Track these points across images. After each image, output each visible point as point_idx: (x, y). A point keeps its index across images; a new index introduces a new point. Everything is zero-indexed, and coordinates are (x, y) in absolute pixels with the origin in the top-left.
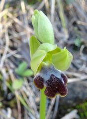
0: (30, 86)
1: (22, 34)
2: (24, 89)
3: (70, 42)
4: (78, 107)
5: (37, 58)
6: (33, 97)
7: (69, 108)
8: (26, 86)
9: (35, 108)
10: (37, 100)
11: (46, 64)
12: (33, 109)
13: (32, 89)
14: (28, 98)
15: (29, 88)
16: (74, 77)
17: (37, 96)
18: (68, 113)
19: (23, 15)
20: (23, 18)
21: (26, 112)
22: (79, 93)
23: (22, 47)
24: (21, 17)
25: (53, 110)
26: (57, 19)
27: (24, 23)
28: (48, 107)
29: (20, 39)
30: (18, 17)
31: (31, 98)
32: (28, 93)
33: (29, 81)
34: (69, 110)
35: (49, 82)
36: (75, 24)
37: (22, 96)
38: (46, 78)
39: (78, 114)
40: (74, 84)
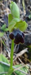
0: (7, 36)
1: (5, 11)
2: (4, 37)
3: (27, 16)
4: (28, 47)
5: (11, 25)
6: (8, 41)
7: (24, 47)
8: (5, 36)
9: (9, 46)
10: (10, 42)
11: (15, 28)
12: (8, 47)
13: (8, 37)
14: (6, 41)
15: (6, 37)
16: (27, 33)
17: (10, 41)
18: (23, 49)
19: (5, 2)
20: (6, 3)
21: (4, 48)
22: (29, 40)
23: (4, 17)
24: (5, 3)
25: (17, 47)
26: (21, 5)
27: (6, 6)
28: (15, 46)
29: (4, 13)
30: (3, 3)
31: (7, 42)
32: (6, 39)
33: (6, 33)
34: (24, 48)
35: (16, 37)
36: (29, 8)
37: (3, 40)
38: (15, 35)
39: (28, 50)
40: (27, 36)
